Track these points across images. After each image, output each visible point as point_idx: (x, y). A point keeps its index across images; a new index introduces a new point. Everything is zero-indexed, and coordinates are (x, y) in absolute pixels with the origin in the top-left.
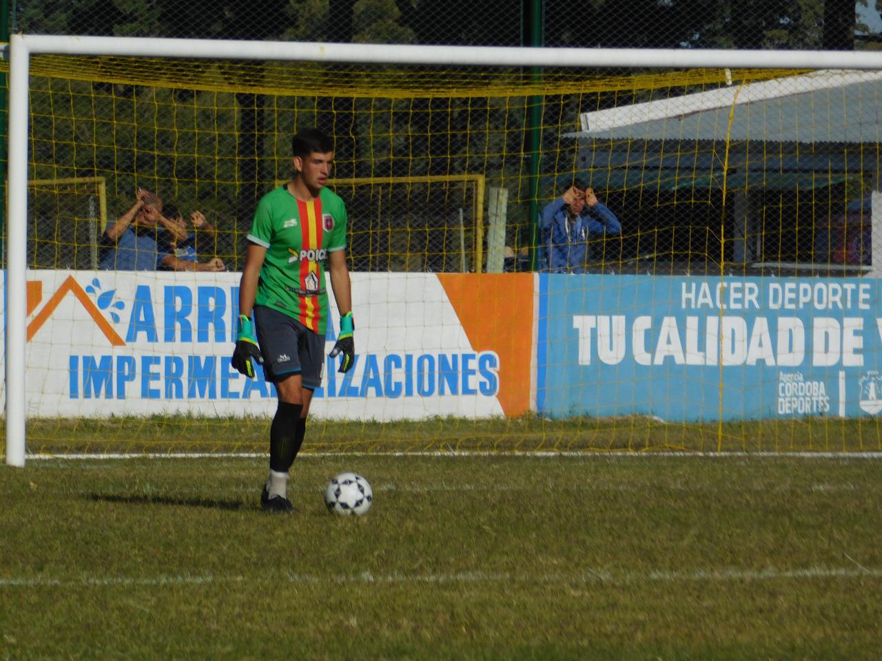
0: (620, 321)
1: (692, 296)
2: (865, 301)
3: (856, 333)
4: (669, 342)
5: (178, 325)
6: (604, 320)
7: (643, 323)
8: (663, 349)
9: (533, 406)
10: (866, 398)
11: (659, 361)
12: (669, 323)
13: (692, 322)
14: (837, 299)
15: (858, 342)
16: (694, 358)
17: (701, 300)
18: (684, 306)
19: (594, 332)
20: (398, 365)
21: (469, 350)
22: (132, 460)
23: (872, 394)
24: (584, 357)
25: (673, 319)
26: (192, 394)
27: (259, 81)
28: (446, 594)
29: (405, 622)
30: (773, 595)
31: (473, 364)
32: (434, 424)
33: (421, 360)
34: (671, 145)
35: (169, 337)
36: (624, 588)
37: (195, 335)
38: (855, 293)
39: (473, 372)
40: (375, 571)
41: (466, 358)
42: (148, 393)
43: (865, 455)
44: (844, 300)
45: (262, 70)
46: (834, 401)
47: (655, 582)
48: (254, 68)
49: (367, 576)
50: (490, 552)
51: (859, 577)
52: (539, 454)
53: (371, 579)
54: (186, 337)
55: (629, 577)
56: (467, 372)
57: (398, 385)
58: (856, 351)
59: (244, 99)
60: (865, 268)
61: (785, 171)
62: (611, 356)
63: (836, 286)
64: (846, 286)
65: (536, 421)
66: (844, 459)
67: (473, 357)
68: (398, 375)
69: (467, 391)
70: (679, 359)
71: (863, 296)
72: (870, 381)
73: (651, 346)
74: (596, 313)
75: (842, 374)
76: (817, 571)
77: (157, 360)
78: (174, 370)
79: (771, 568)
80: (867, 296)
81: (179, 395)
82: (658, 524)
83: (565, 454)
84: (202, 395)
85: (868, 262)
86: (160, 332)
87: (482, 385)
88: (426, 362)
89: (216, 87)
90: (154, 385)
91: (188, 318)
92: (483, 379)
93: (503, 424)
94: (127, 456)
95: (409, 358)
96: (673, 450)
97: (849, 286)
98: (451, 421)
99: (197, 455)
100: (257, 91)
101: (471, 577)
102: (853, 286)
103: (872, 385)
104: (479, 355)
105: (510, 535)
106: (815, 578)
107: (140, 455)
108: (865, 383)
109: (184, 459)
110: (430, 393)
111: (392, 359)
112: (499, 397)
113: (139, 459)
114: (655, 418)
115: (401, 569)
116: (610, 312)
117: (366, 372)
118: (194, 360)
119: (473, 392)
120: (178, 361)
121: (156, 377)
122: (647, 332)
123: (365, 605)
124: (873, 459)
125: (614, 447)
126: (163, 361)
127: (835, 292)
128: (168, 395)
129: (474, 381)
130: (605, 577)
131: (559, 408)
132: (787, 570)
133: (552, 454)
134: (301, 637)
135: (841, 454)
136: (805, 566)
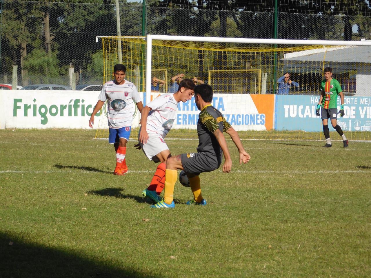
0: (295, 107)
1: (313, 100)
2: (356, 102)
3: (354, 110)
4: (307, 112)
5: (186, 107)
6: (291, 106)
7: (301, 107)
8: (306, 114)
9: (273, 128)
10: (356, 126)
11: (305, 117)
12: (308, 107)
14: (349, 102)
15: (354, 112)
16: (314, 116)
17: (316, 102)
18: (311, 103)
19: (289, 109)
20: (240, 117)
21: (258, 113)
22: (175, 140)
23: (357, 125)
24: (286, 116)
25: (309, 106)
26: (189, 124)
27: (203, 47)
28: (259, 176)
29: (250, 183)
30: (339, 177)
31: (259, 117)
32: (249, 132)
33: (246, 116)
34: (306, 62)
35: (184, 109)
36: (302, 175)
37: (190, 109)
38: (354, 100)
39: (259, 119)
40: (241, 170)
41: (257, 115)
42: (178, 123)
43: (357, 141)
44: (351, 102)
45: (204, 44)
46: (348, 127)
47: (310, 173)
48: (202, 44)
49: (239, 171)
50: (268, 165)
51: (360, 173)
52: (276, 140)
53: (240, 172)
54: (188, 109)
55: (303, 172)
56: (257, 119)
57: (240, 122)
58: (354, 115)
59: (200, 51)
60: (354, 93)
61: (338, 69)
62: (293, 115)
63: (349, 98)
64: (351, 98)
65: (274, 131)
66: (352, 142)
67: (259, 115)
68: (240, 119)
69: (257, 124)
70: (310, 116)
71: (355, 101)
72: (357, 122)
73: (303, 113)
74: (290, 105)
75: (350, 120)
76: (350, 171)
77: (180, 115)
78: (185, 118)
79: (338, 170)
80: (357, 101)
81: (186, 124)
82: (308, 159)
83: (282, 140)
84: (192, 124)
85: (355, 92)
86: (182, 108)
87: (261, 122)
88: (247, 116)
89: (192, 48)
90: (180, 121)
91: (188, 105)
92: (261, 121)
93: (266, 132)
94: (174, 139)
95: (243, 115)
96: (309, 139)
97: (352, 99)
98: (253, 131)
99: (191, 139)
100: (202, 49)
101: (264, 172)
102: (353, 99)
103: (358, 123)
104: (260, 115)
105: (272, 161)
106: (348, 173)
107: (178, 139)
108: (356, 123)
109: (188, 140)
110: (248, 124)
111: (238, 116)
112: (265, 125)
113: (177, 140)
114: (304, 131)
115: (247, 170)
116: (293, 104)
117: (232, 119)
118: (190, 115)
119: (259, 124)
120: (186, 115)
121: (180, 119)
122: (302, 109)
123: (240, 178)
124: (359, 142)
125: (295, 138)
126: (182, 115)
127: (349, 100)
128: (183, 124)
129: (259, 121)
130: (297, 172)
131: (280, 128)
132: (342, 171)
133: (279, 140)
134: (225, 187)
135: (351, 141)
136: (346, 170)
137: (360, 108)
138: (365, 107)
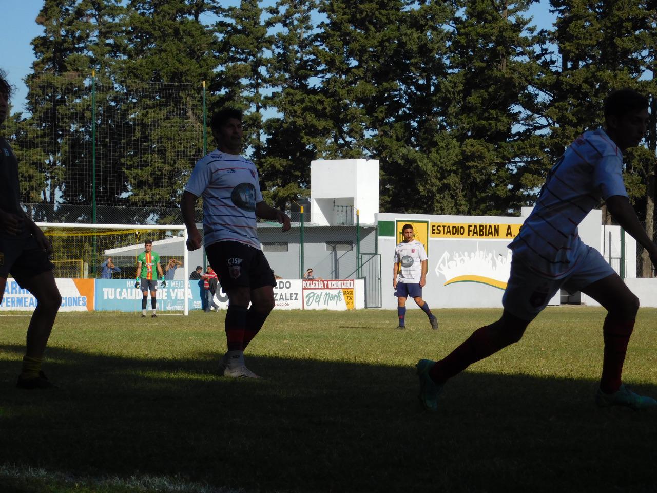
0: (113, 289)
3: (166, 292)
4: (124, 294)
6: (110, 289)
7: (119, 290)
8: (123, 296)
9: (94, 308)
13: (129, 290)
15: (166, 294)
16: (130, 298)
18: (127, 286)
19: (108, 292)
21: (80, 296)
23: (169, 305)
24: (106, 298)
25: (125, 289)
26: (17, 306)
31: (81, 299)
35: (12, 293)
37: (18, 293)
56: (79, 301)
62: (111, 297)
65: (95, 312)
70: (127, 298)
72: (169, 303)
73: (120, 295)
74: (108, 288)
75: (163, 301)
78: (13, 300)
84: (20, 306)
88: (70, 299)
92: (83, 303)
93: (87, 313)
95: (66, 298)
98: (76, 312)
110: (71, 305)
112: (86, 306)
114: (121, 311)
119: (81, 305)
128: (12, 306)
131: (100, 309)
137: (171, 290)
138: (176, 290)
